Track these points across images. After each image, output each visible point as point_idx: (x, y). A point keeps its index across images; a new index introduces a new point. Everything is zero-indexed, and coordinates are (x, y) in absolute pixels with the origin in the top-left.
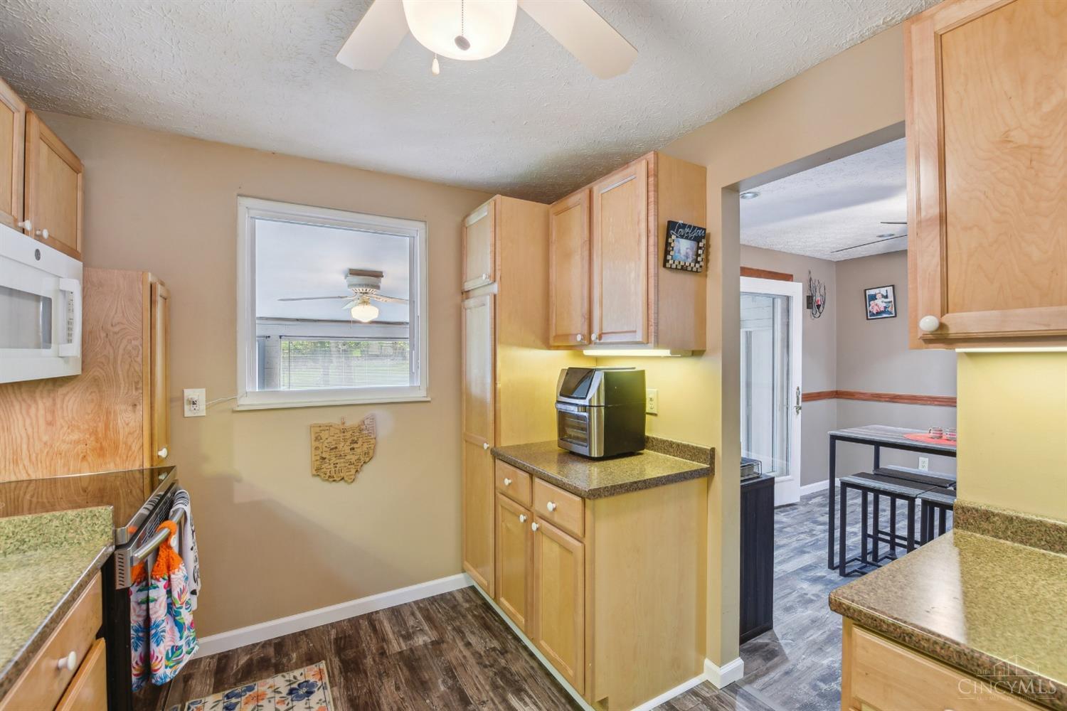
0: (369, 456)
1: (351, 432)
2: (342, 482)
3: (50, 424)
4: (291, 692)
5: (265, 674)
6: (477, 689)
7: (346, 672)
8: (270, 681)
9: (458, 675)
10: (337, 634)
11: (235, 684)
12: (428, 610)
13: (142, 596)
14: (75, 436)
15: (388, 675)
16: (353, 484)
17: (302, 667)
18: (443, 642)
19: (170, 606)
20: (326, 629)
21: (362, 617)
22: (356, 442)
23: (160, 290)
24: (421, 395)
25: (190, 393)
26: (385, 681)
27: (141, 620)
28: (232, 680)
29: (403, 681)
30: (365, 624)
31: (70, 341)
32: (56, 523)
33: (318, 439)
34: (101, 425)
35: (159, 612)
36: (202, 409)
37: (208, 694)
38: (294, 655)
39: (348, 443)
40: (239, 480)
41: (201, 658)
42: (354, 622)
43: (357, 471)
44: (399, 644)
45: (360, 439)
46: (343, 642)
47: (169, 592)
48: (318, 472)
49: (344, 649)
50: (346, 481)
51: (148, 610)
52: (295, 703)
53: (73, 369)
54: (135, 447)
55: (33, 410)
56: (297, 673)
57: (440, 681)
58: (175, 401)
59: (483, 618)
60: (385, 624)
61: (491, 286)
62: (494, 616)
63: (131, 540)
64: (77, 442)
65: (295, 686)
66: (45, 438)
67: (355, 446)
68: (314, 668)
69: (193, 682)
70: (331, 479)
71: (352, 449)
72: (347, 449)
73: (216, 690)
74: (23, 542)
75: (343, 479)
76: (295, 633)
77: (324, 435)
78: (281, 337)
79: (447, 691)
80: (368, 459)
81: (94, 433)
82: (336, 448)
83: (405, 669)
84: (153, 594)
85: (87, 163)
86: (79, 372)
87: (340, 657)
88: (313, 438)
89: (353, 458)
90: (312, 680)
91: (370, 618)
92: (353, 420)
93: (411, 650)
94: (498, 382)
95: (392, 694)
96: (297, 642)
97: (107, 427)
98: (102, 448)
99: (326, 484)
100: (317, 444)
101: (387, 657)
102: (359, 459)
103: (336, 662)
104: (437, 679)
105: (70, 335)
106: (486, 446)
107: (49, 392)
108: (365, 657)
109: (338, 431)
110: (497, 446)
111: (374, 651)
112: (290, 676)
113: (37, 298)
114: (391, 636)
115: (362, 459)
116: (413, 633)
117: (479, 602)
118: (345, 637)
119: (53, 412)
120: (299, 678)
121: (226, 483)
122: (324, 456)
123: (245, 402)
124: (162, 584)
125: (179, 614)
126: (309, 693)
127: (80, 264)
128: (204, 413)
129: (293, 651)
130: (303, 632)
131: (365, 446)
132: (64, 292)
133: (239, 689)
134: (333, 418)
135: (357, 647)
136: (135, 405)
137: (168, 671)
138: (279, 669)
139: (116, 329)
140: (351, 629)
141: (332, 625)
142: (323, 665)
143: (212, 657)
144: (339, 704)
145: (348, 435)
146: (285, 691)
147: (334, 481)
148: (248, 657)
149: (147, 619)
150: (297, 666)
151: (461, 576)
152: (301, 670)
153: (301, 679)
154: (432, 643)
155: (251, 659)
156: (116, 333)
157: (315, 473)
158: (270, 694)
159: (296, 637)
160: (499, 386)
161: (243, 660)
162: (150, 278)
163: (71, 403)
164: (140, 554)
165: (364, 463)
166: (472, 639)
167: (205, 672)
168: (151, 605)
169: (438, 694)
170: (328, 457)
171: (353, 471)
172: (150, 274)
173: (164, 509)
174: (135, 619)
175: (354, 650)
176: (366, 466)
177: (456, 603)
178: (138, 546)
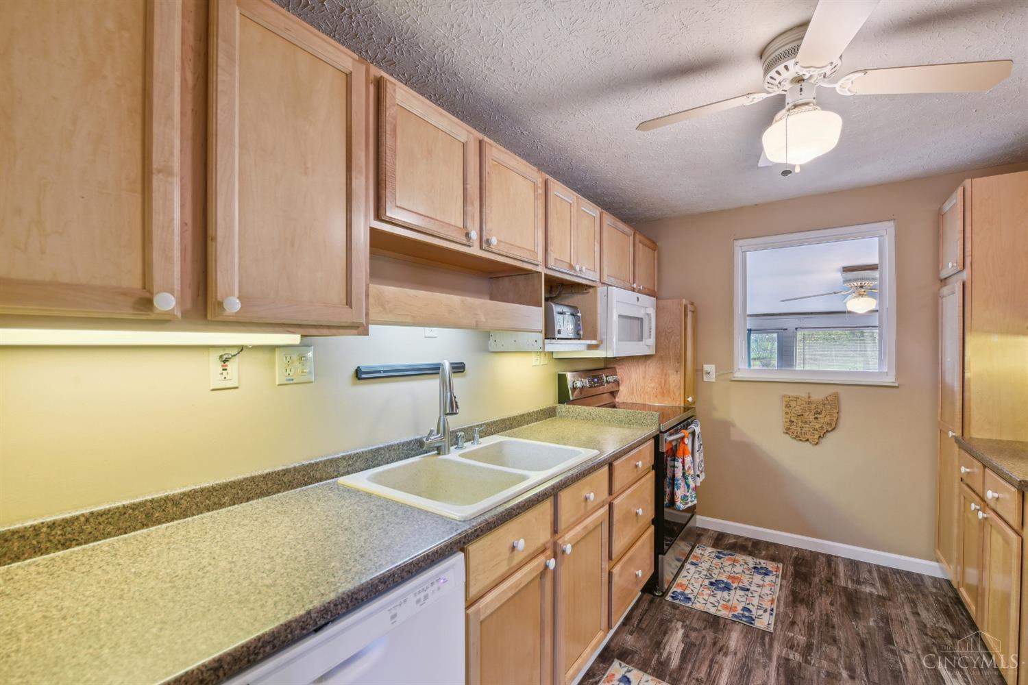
0: (833, 427)
1: (815, 405)
2: (807, 442)
3: (644, 378)
4: (755, 568)
5: (742, 553)
6: (907, 641)
7: (796, 577)
8: (744, 557)
9: (892, 625)
10: (798, 555)
11: (724, 549)
12: (887, 575)
13: (672, 463)
14: (653, 385)
15: (827, 594)
16: (817, 446)
17: (766, 560)
18: (890, 600)
19: (684, 474)
20: (791, 549)
21: (823, 554)
22: (820, 414)
23: (689, 307)
24: (890, 380)
25: (707, 367)
26: (824, 595)
27: (671, 475)
28: (723, 547)
29: (839, 603)
30: (823, 559)
31: (650, 338)
32: (640, 415)
33: (788, 406)
34: (663, 382)
35: (679, 474)
36: (712, 378)
37: (709, 546)
38: (764, 552)
39: (813, 413)
40: (734, 426)
41: (709, 530)
42: (815, 555)
43: (820, 437)
44: (846, 582)
45: (823, 412)
46: (800, 561)
47: (683, 466)
48: (787, 431)
49: (800, 565)
50: (811, 443)
51: (674, 471)
52: (755, 574)
53: (652, 351)
54: (677, 394)
55: (638, 371)
56: (762, 561)
57: (872, 619)
58: (698, 371)
59: (947, 606)
60: (840, 566)
61: (960, 274)
62: (962, 610)
63: (666, 431)
64: (653, 388)
65: (759, 567)
66: (642, 384)
67: (819, 416)
68: (774, 565)
69: (703, 538)
70: (797, 437)
71: (816, 418)
72: (812, 418)
73: (714, 546)
74: (630, 420)
75: (807, 440)
76: (768, 542)
77: (793, 404)
78: (796, 329)
79: (875, 627)
80: (830, 429)
81: (660, 384)
82: (802, 415)
83: (843, 598)
84: (676, 464)
85: (659, 244)
86: (654, 353)
87: (794, 567)
88: (784, 405)
89: (817, 426)
90: (770, 569)
91: (830, 559)
92: (819, 395)
93: (856, 591)
94: (966, 371)
95: (826, 604)
96: (768, 547)
97: (665, 381)
98: (663, 392)
99: (794, 441)
100: (787, 410)
101: (832, 584)
102: (822, 427)
103: (791, 569)
104: (869, 616)
105: (650, 335)
106: (950, 434)
107: (644, 362)
108: (814, 576)
109: (804, 403)
110: (966, 436)
111: (823, 576)
112: (758, 561)
113: (638, 319)
114: (842, 574)
115: (825, 428)
116: (863, 582)
117: (951, 594)
118: (803, 560)
119: (645, 372)
120: (762, 564)
121: (726, 425)
122: (792, 419)
123: (739, 375)
124: (680, 460)
125: (688, 479)
126: (766, 574)
127: (655, 299)
128: (714, 380)
129: (763, 550)
130: (774, 544)
131: (828, 418)
132: (648, 314)
133: (725, 552)
134: (802, 392)
135: (811, 568)
136: (677, 372)
137: (682, 506)
138: (751, 554)
139: (669, 331)
140: (810, 557)
141: (797, 549)
142: (781, 566)
143: (715, 532)
144: (784, 589)
145: (813, 406)
146: (751, 565)
147: (801, 440)
148: (735, 540)
149: (674, 475)
150: (763, 559)
151: (935, 564)
152: (765, 561)
153: (764, 566)
154: (879, 596)
155: (736, 542)
156: (669, 333)
157: (785, 431)
158: (742, 562)
159: (769, 545)
160: (967, 375)
161: (732, 541)
162: (684, 302)
163: (652, 368)
164: (670, 438)
165: (827, 431)
166: (924, 614)
167: (710, 537)
168: (676, 469)
169: (865, 624)
170: (795, 421)
171: (817, 436)
172: (684, 300)
173: (685, 423)
174: (669, 474)
175: (807, 569)
176: (828, 435)
177: (921, 583)
178: (671, 435)
